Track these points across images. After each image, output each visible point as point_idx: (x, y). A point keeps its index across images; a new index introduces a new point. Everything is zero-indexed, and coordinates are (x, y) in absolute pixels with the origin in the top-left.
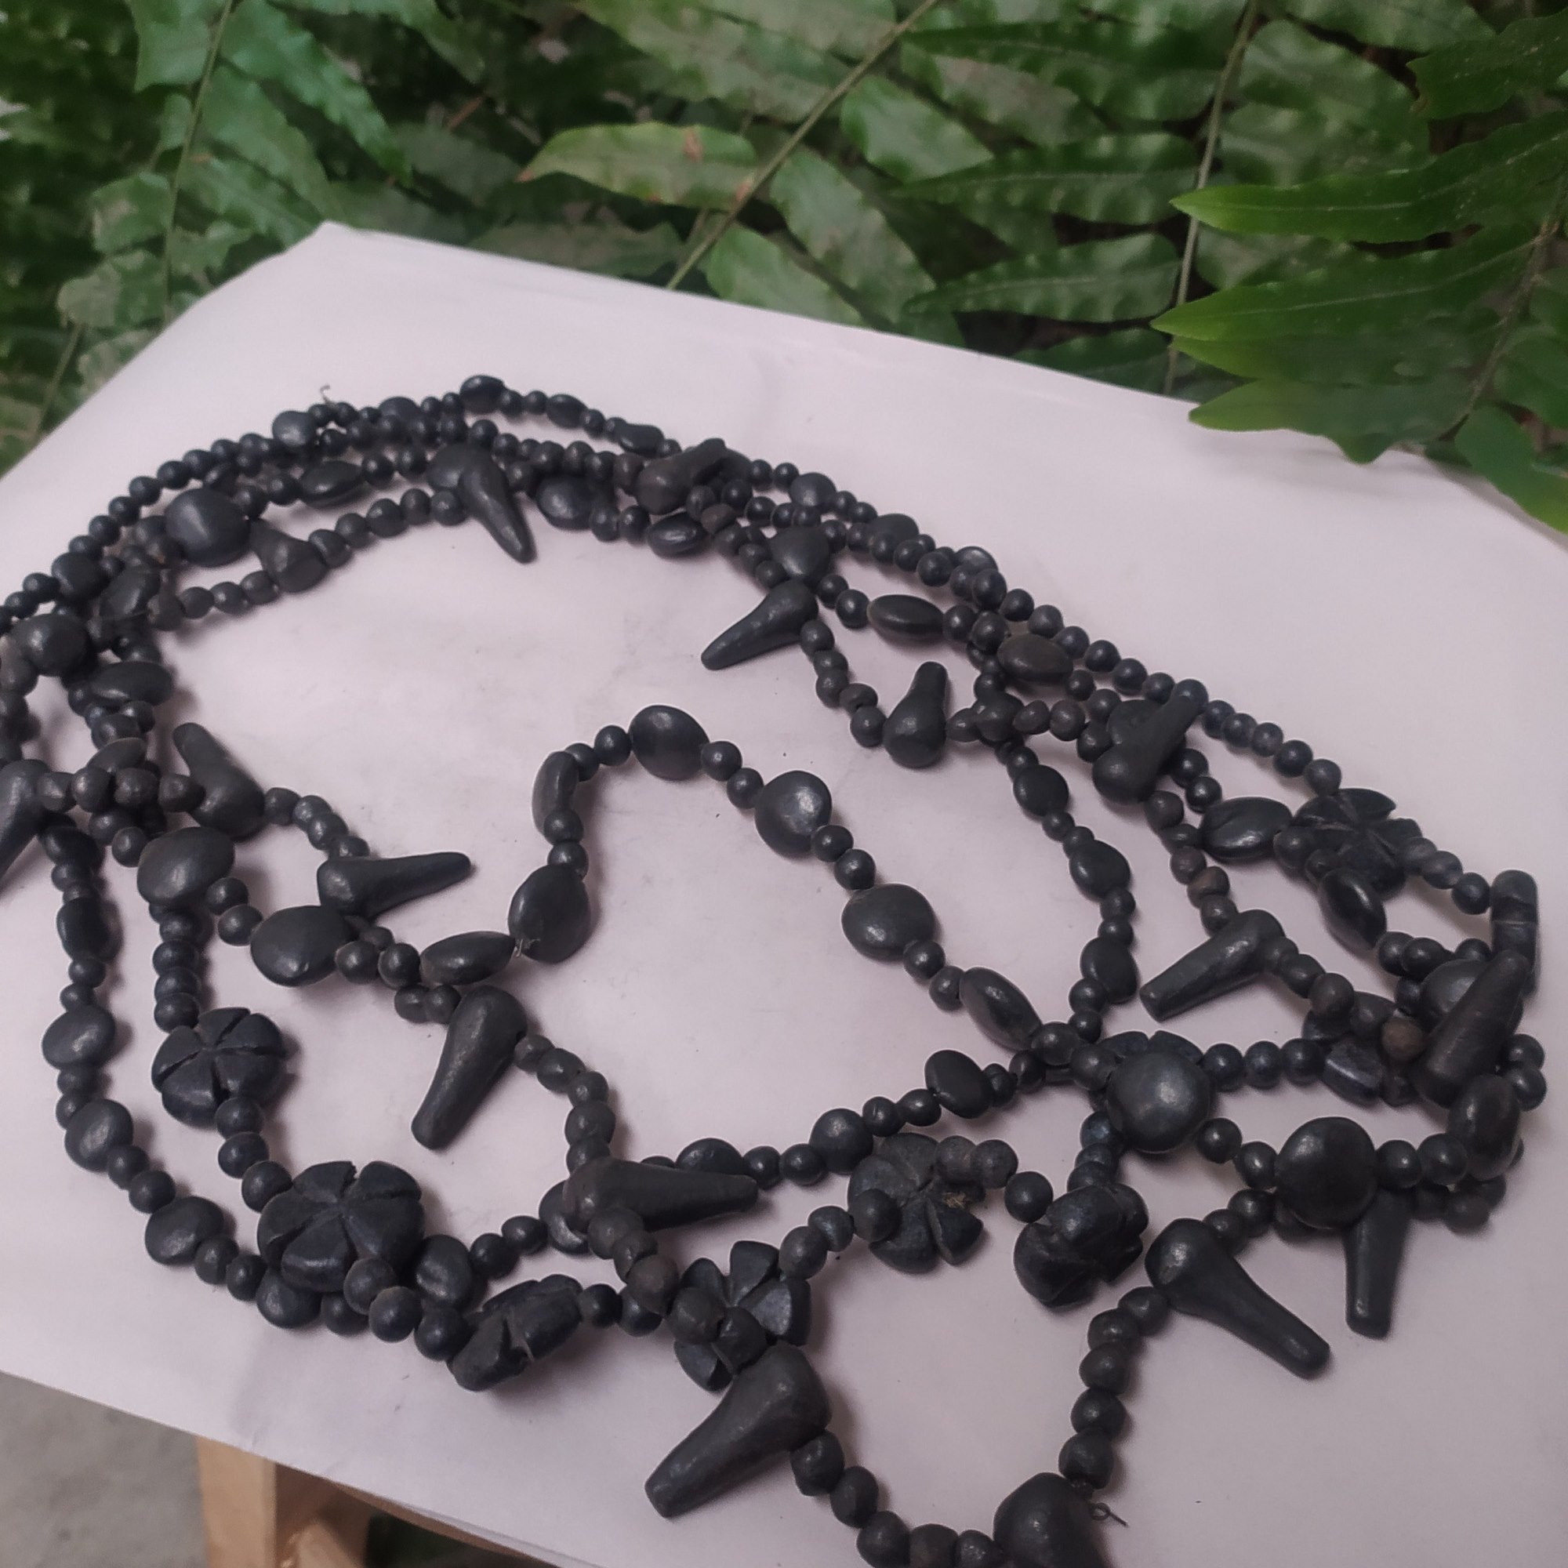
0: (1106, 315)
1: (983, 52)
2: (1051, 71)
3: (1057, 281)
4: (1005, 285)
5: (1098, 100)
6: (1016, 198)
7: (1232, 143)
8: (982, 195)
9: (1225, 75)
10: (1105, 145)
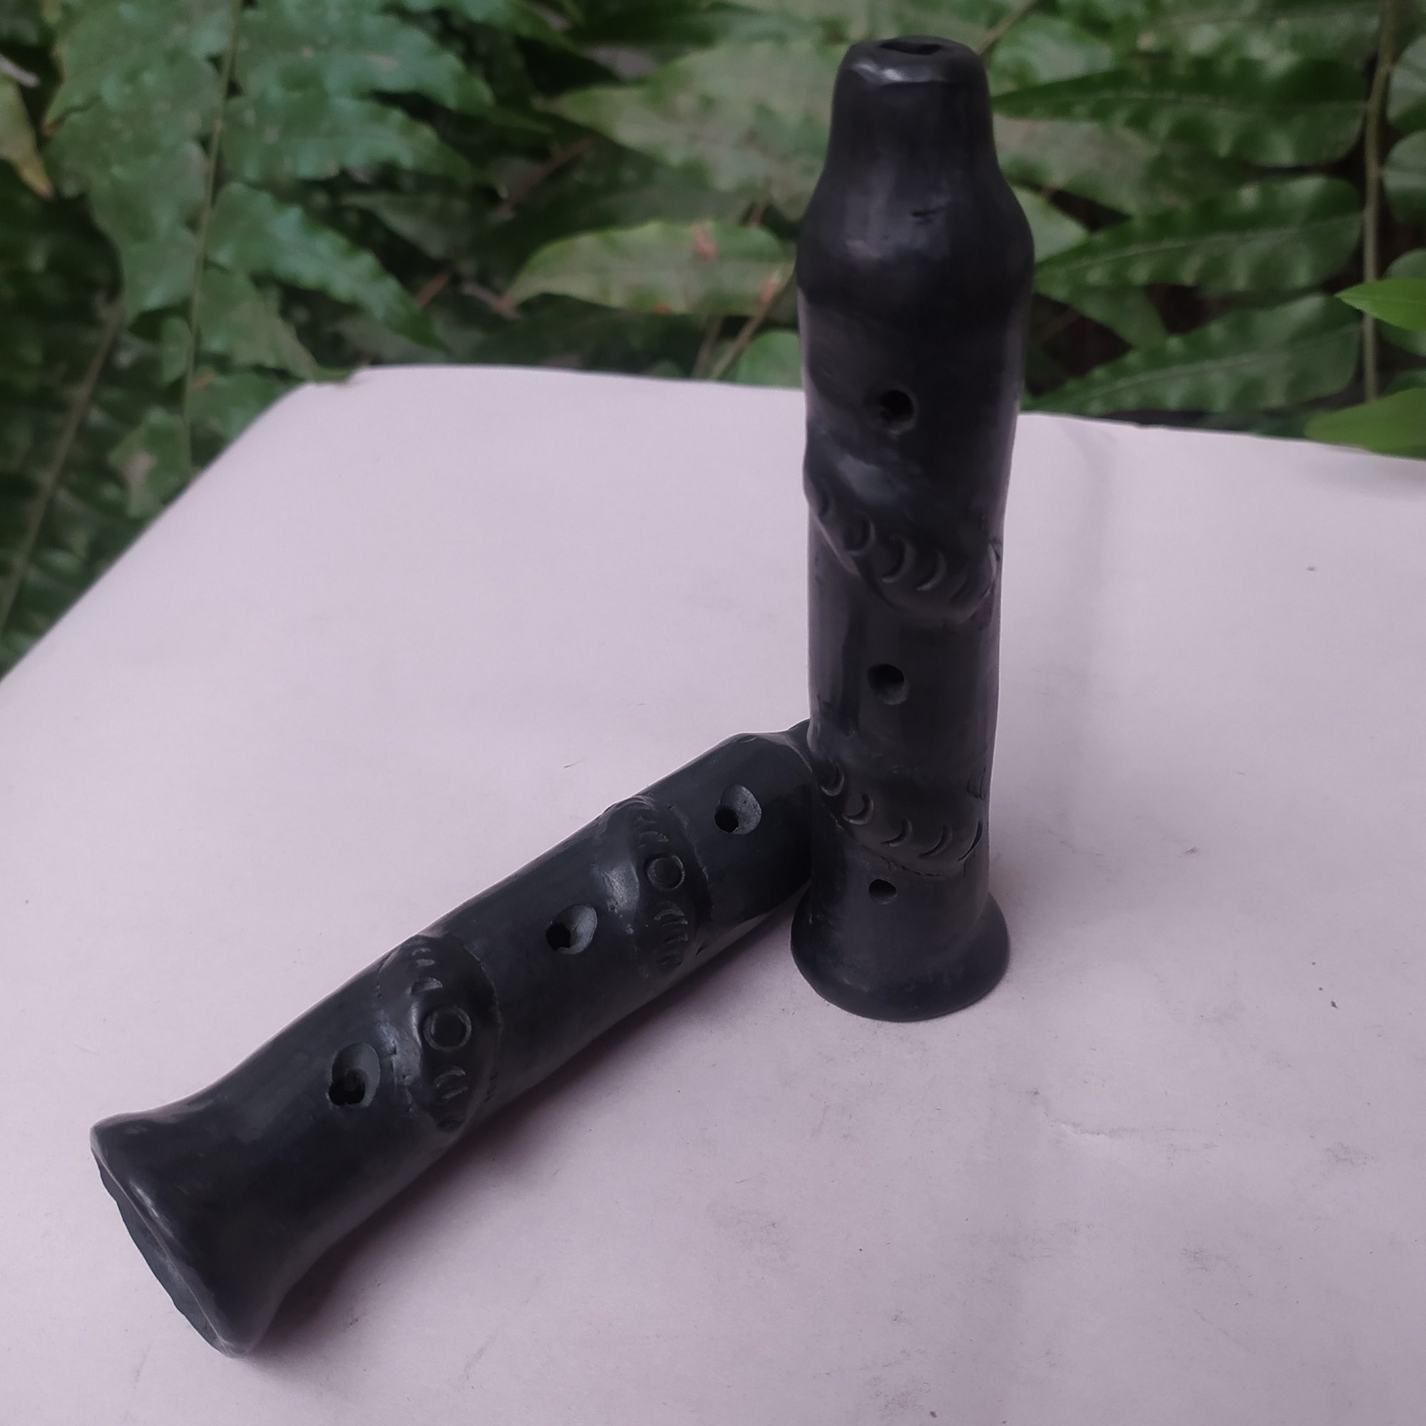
0: (1276, 398)
2: (1163, 124)
3: (1208, 365)
4: (1142, 378)
5: (1224, 147)
6: (1141, 274)
7: (1396, 180)
8: (1097, 275)
9: (1372, 104)
10: (1249, 196)
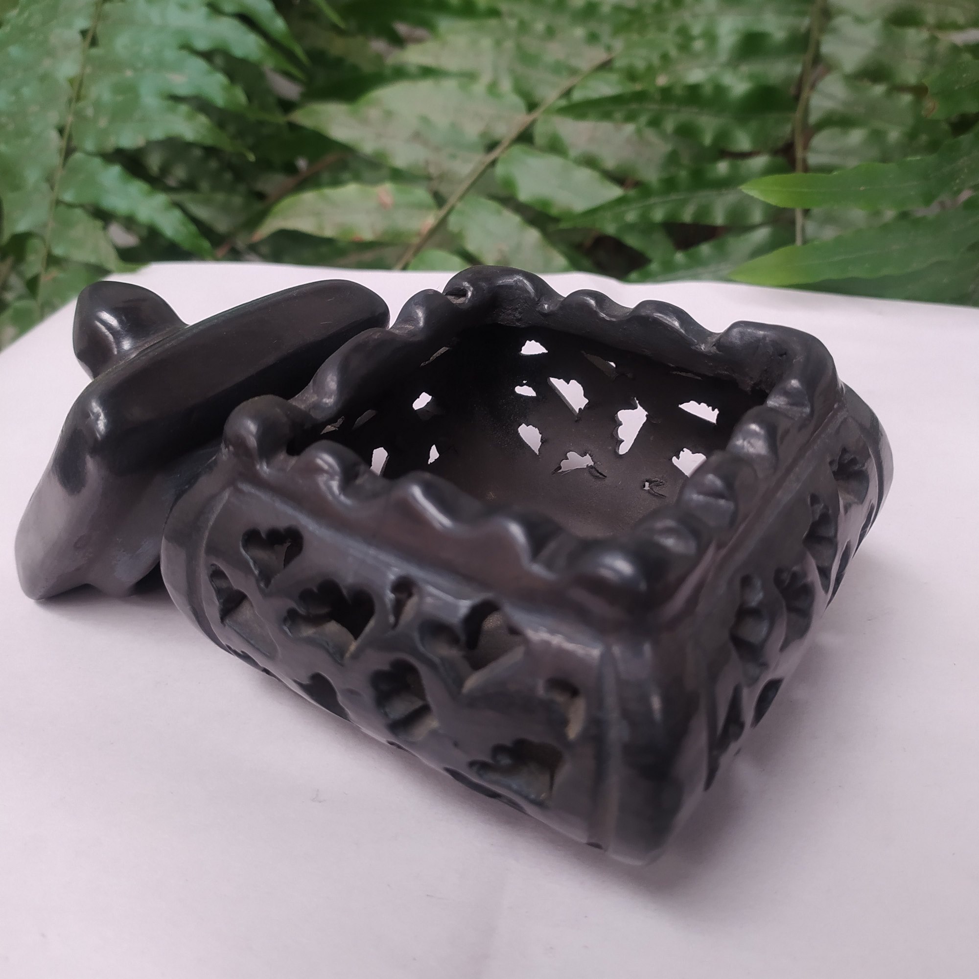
1: (618, 115)
9: (798, 115)
10: (722, 167)
